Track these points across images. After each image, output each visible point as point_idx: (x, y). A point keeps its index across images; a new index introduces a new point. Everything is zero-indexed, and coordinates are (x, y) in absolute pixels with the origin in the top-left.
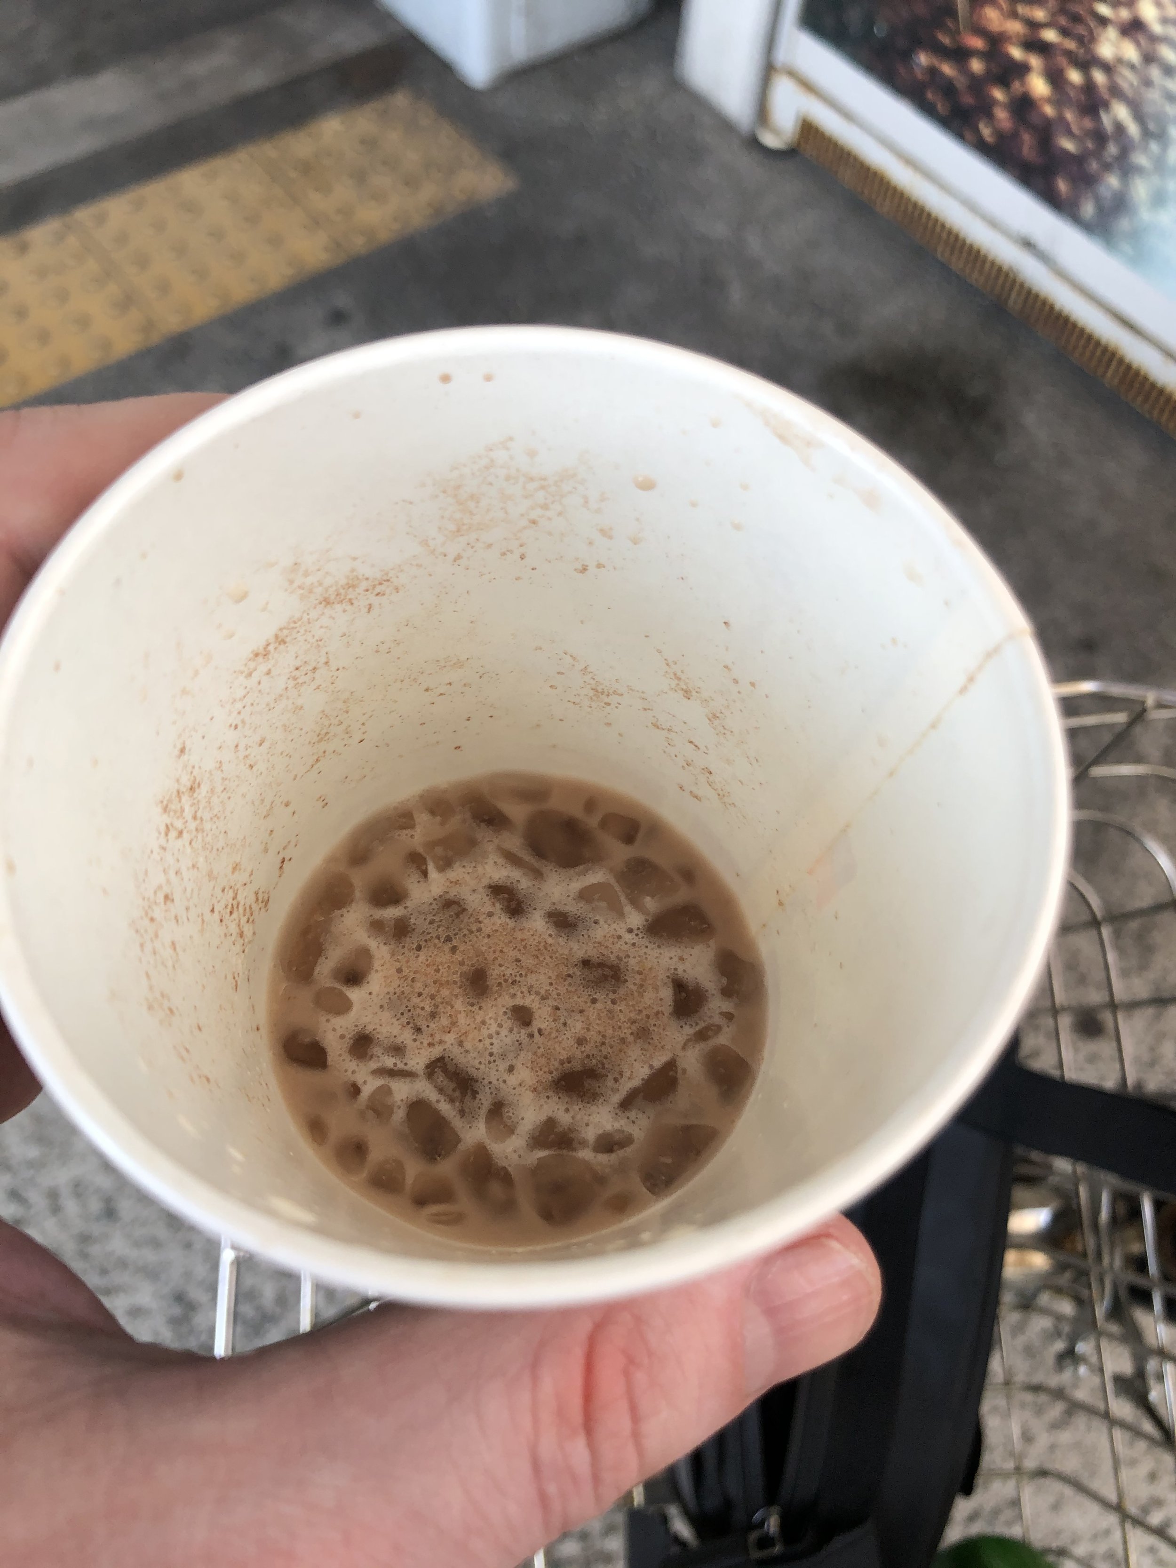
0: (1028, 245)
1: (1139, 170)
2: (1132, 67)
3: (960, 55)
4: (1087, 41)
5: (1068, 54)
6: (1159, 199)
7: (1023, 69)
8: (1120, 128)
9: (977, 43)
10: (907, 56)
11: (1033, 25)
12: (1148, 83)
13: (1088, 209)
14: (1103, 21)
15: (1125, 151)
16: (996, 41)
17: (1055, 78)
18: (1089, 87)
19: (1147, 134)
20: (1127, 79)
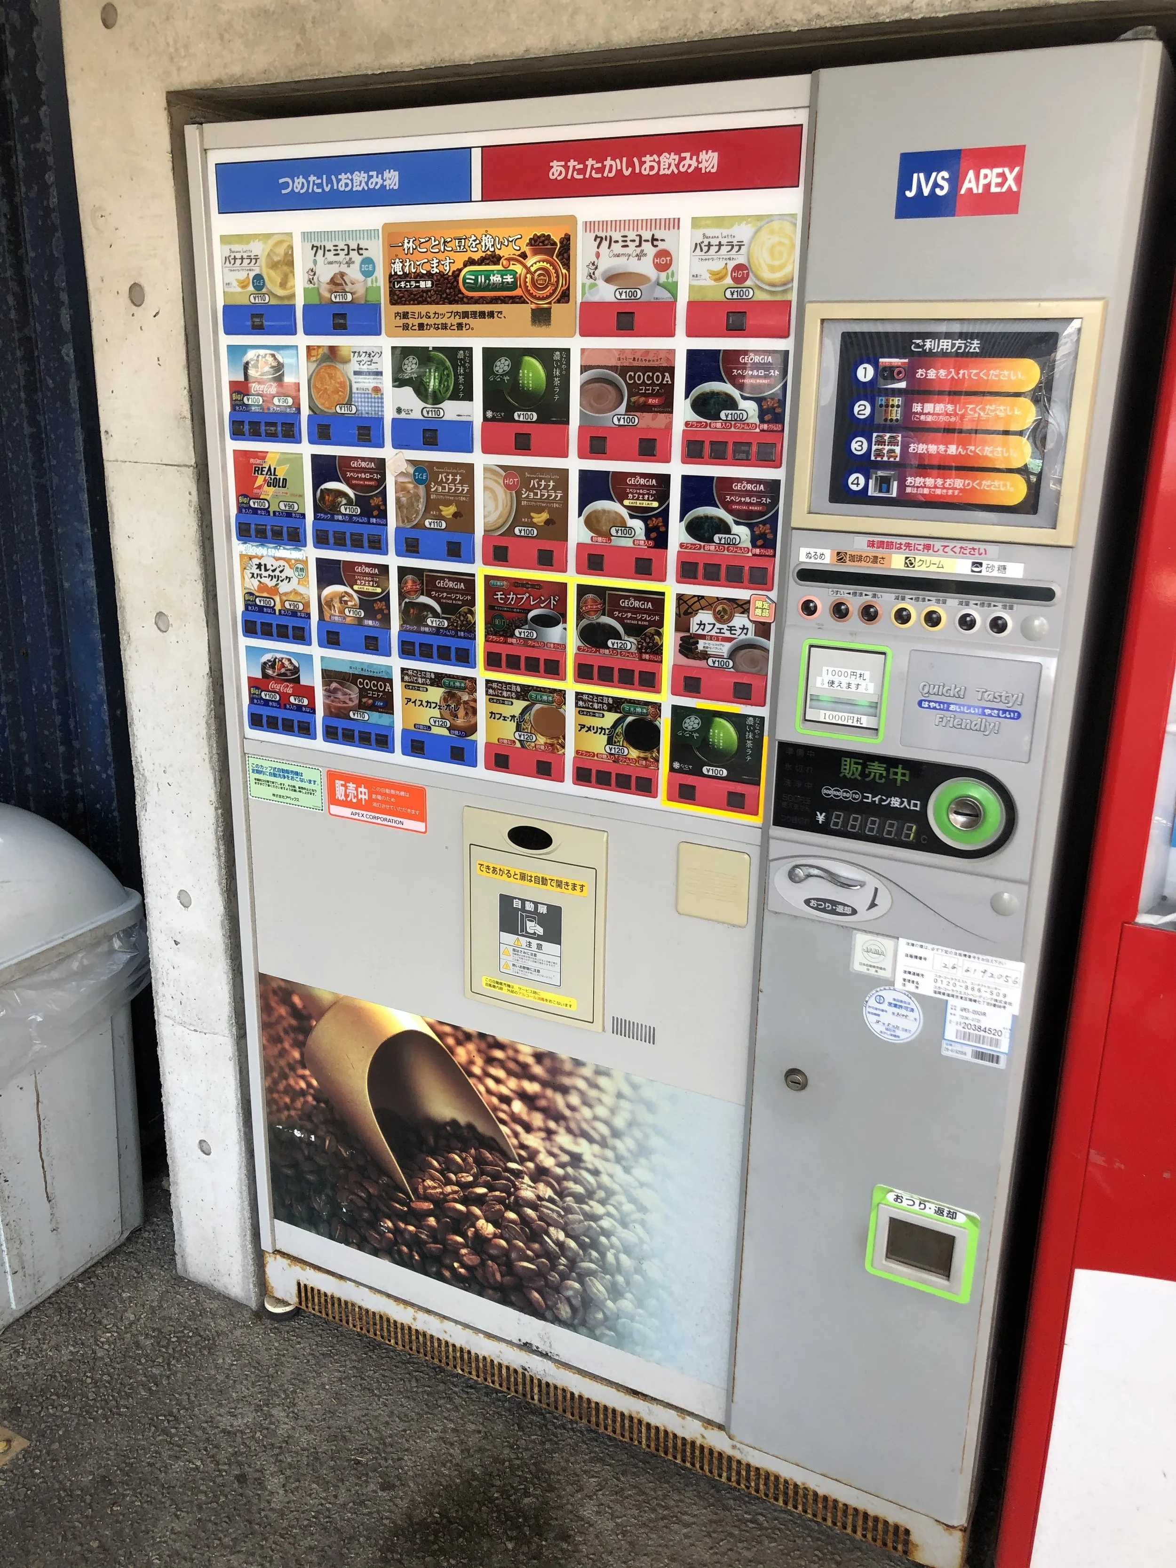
0: (526, 1347)
1: (591, 1273)
2: (551, 1200)
3: (418, 1217)
4: (511, 1190)
5: (501, 1201)
6: (615, 1293)
7: (472, 1219)
8: (560, 1245)
9: (428, 1206)
10: (374, 1224)
11: (464, 1186)
12: (568, 1210)
13: (565, 1311)
14: (518, 1174)
15: (573, 1263)
16: (440, 1203)
17: (496, 1220)
18: (524, 1221)
19: (581, 1245)
20: (551, 1210)
